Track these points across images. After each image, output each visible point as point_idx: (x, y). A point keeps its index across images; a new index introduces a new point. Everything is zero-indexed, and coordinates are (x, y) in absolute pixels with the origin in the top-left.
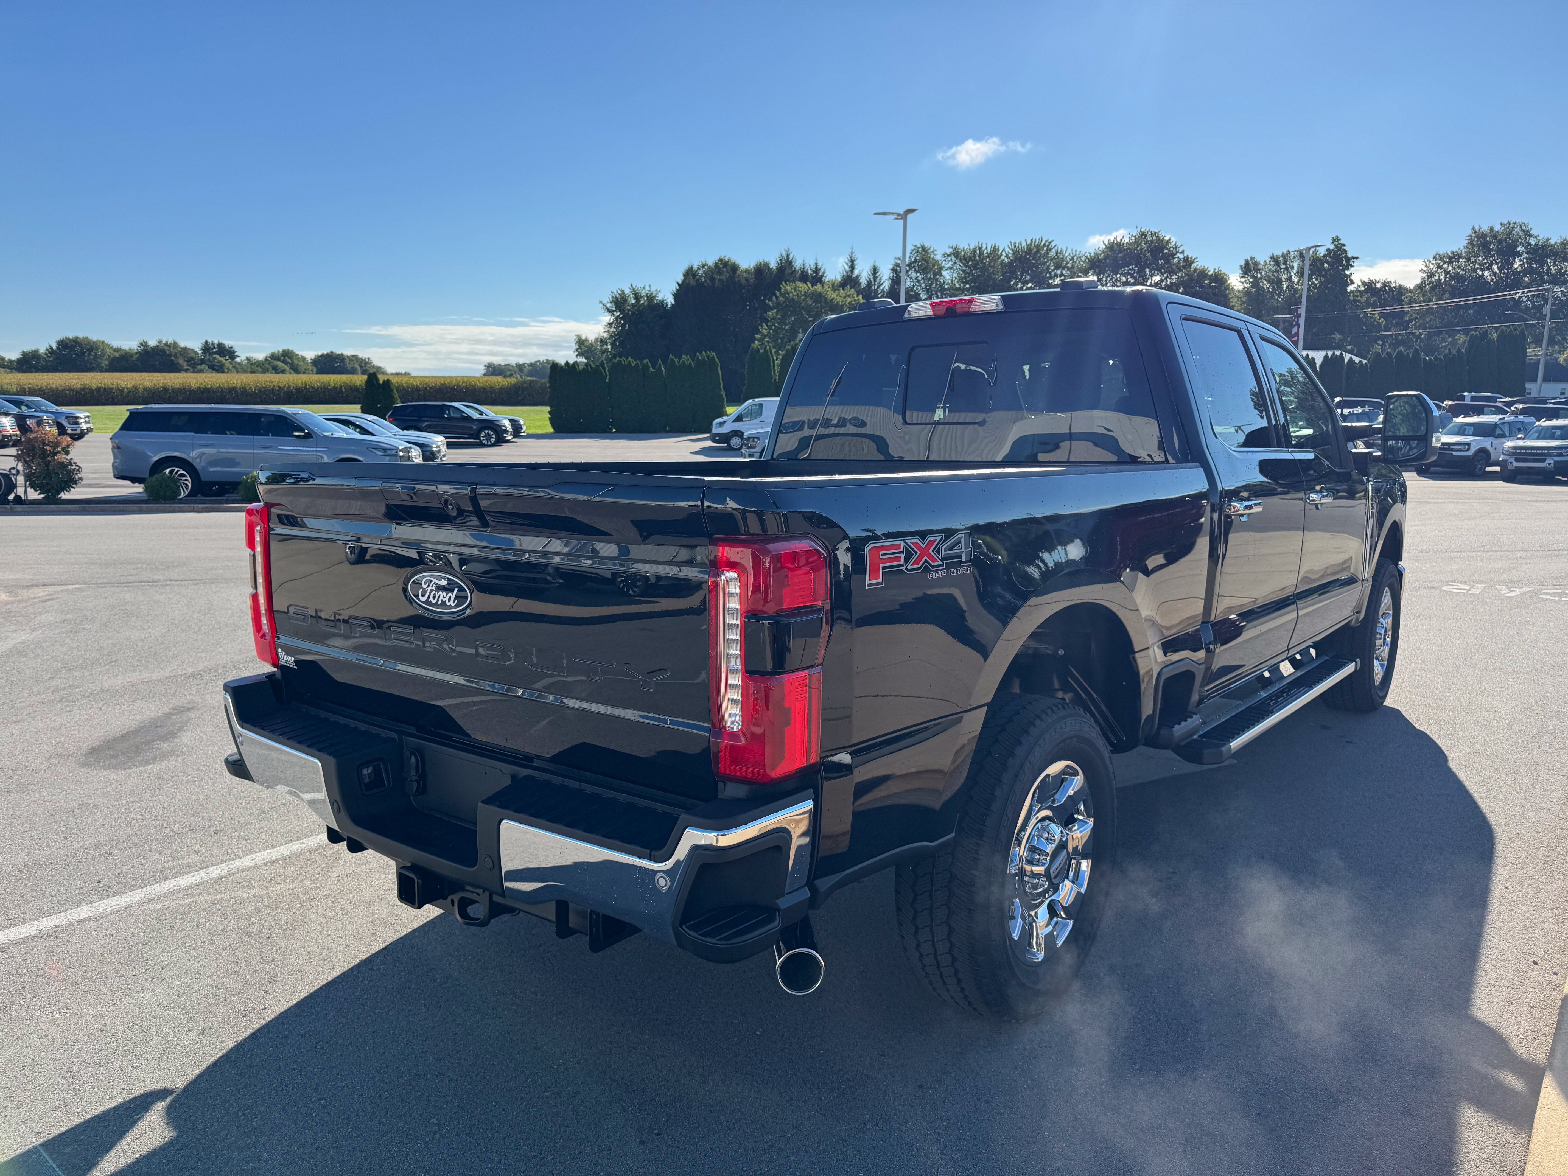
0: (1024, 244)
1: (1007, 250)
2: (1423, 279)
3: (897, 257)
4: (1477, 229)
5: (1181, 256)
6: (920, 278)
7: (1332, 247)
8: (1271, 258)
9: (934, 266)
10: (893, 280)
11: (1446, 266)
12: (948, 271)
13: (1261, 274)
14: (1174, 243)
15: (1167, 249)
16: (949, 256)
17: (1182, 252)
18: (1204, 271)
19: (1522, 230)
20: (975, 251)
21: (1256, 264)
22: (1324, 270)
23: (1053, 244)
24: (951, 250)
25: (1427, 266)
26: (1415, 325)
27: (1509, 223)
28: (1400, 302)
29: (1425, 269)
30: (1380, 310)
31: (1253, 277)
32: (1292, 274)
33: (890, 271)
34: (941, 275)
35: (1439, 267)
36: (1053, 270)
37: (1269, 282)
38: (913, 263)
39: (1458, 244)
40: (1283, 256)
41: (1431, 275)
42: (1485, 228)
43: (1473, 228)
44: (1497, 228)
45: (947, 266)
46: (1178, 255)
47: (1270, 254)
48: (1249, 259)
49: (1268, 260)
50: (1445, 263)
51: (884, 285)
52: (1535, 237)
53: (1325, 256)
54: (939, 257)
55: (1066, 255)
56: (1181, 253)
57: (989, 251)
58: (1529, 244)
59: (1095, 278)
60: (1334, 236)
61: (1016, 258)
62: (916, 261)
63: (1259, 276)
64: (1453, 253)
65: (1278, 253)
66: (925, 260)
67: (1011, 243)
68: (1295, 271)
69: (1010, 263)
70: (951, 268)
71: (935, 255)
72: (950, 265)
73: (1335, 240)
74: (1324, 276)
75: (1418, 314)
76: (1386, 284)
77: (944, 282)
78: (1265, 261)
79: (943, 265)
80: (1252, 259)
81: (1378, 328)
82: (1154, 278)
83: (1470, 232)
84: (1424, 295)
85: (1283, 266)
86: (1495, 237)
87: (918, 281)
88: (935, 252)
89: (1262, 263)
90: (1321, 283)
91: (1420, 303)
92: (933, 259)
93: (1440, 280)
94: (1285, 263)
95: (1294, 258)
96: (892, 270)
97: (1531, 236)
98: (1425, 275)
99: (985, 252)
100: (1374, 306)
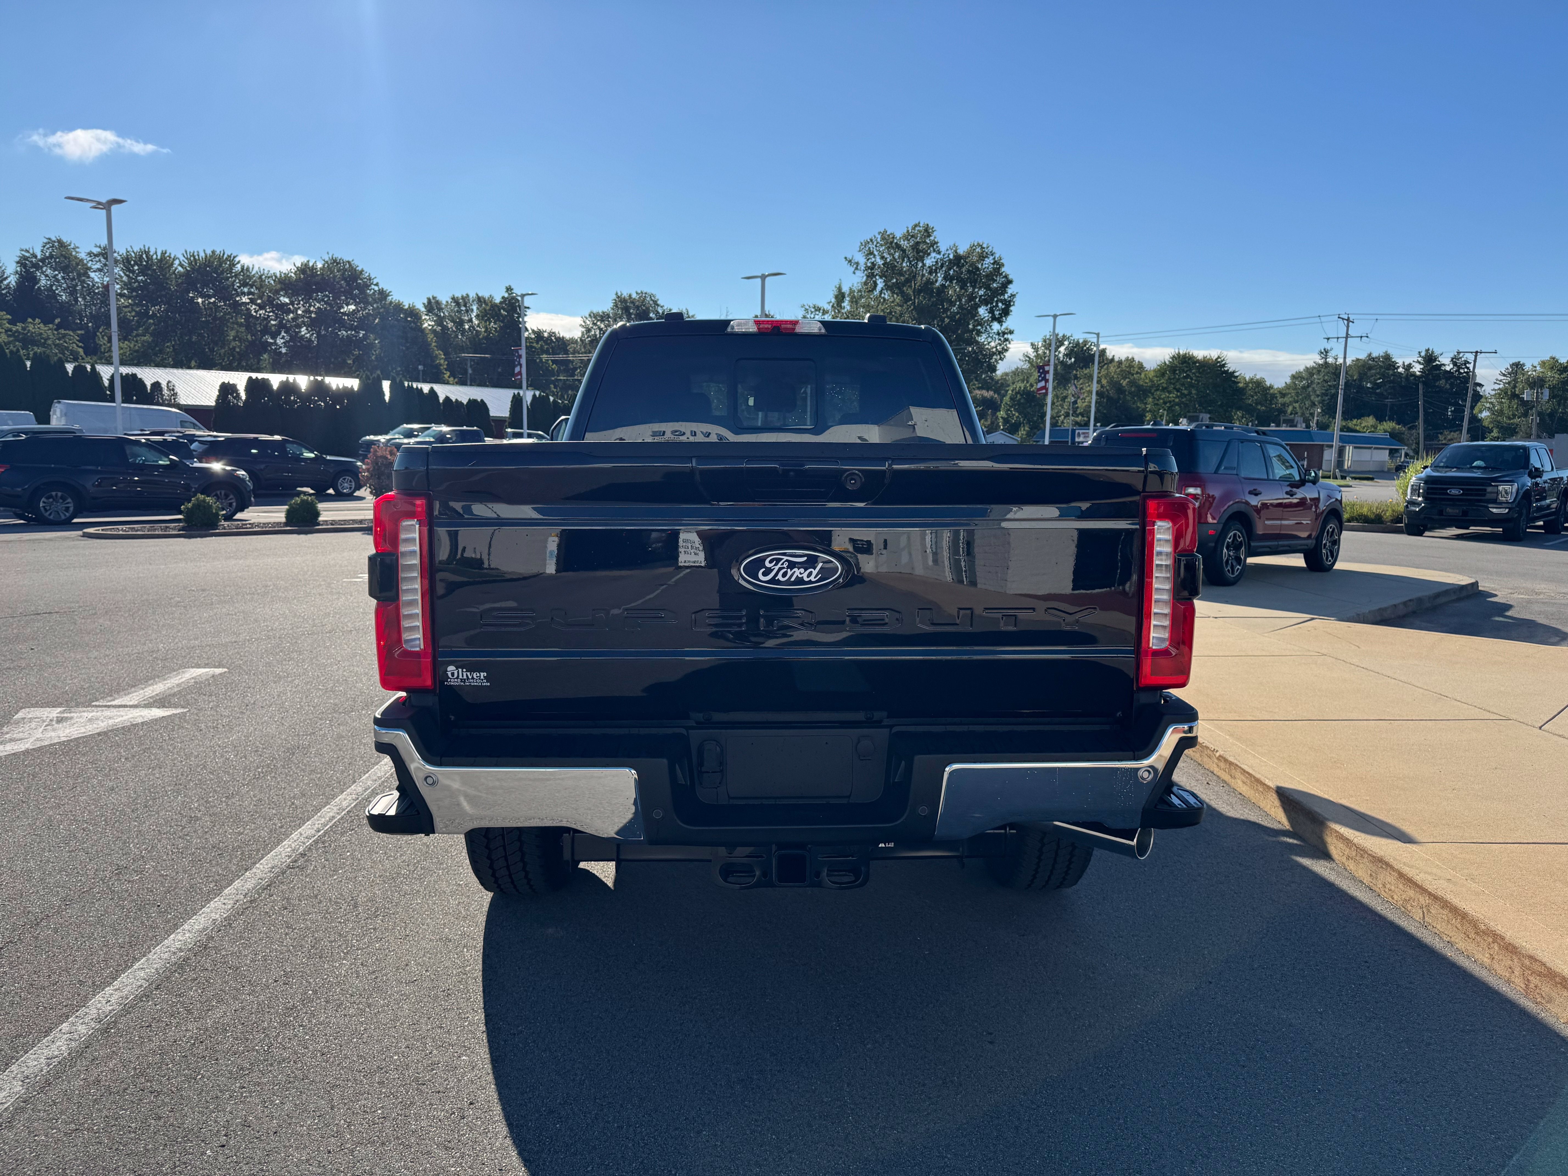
0: (202, 255)
1: (182, 258)
2: (583, 333)
3: (24, 248)
4: (619, 294)
5: (376, 288)
6: (59, 277)
7: (506, 295)
8: (452, 299)
9: (78, 264)
10: (21, 274)
11: (599, 323)
12: (97, 274)
13: (444, 313)
14: (367, 274)
15: (361, 279)
16: (96, 255)
17: (377, 285)
18: (400, 305)
19: (652, 300)
20: (141, 256)
21: (438, 303)
22: (502, 315)
23: (237, 259)
24: (99, 250)
25: (584, 322)
26: (580, 372)
27: (642, 293)
28: (566, 352)
29: (584, 324)
30: (552, 357)
31: (437, 315)
32: (473, 316)
33: (15, 264)
34: (89, 277)
35: (594, 324)
36: (239, 287)
37: (452, 321)
38: (47, 258)
39: (606, 306)
40: (463, 298)
41: (589, 330)
42: (625, 294)
43: (617, 294)
44: (634, 296)
45: (95, 267)
46: (373, 287)
47: (451, 295)
48: (431, 298)
49: (450, 300)
50: (598, 320)
51: (9, 279)
52: (662, 307)
53: (501, 303)
54: (82, 255)
55: (253, 273)
56: (375, 285)
57: (159, 257)
58: (658, 312)
59: (287, 300)
60: (507, 285)
61: (193, 269)
62: (51, 256)
63: (442, 314)
64: (603, 313)
65: (458, 295)
66: (65, 258)
67: (186, 252)
68: (475, 314)
69: (187, 274)
70: (100, 270)
71: (77, 252)
72: (98, 266)
73: (509, 289)
74: (502, 321)
75: (581, 363)
76: (552, 334)
77: (94, 285)
78: (447, 302)
79: (89, 265)
80: (434, 298)
81: (552, 373)
82: (350, 307)
83: (614, 297)
84: (585, 347)
85: (463, 308)
86: (632, 303)
87: (58, 281)
88: (77, 250)
89: (444, 302)
90: (500, 327)
91: (582, 353)
92: (76, 257)
93: (595, 335)
94: (465, 306)
95: (473, 301)
96: (18, 263)
97: (658, 305)
98: (584, 330)
99: (155, 257)
100: (547, 353)
